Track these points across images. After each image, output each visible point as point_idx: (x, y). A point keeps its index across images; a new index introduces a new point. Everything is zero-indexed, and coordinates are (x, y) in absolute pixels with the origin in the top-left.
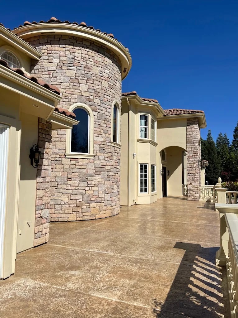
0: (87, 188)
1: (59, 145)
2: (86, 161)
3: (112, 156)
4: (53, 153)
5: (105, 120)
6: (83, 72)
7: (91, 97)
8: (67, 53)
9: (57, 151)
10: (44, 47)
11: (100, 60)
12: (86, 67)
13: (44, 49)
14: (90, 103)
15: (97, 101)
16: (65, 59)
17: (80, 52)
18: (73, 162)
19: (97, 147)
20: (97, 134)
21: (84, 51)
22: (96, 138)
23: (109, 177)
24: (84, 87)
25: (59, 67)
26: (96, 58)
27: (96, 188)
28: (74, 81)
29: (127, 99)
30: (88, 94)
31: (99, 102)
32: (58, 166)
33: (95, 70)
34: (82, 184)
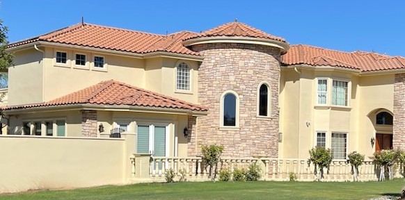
0: (235, 152)
1: (215, 121)
2: (234, 132)
3: (258, 128)
4: (212, 127)
5: (250, 100)
6: (231, 67)
7: (238, 85)
8: (220, 54)
9: (214, 126)
10: (206, 51)
11: (246, 54)
12: (234, 63)
13: (205, 53)
14: (237, 89)
15: (243, 87)
16: (218, 59)
17: (229, 52)
18: (225, 133)
19: (243, 122)
20: (242, 111)
21: (232, 50)
22: (241, 115)
23: (254, 144)
24: (232, 78)
25: (215, 65)
26: (242, 54)
27: (241, 152)
28: (225, 75)
29: (295, 69)
30: (235, 83)
31: (244, 87)
32: (214, 136)
33: (241, 63)
34: (230, 149)
